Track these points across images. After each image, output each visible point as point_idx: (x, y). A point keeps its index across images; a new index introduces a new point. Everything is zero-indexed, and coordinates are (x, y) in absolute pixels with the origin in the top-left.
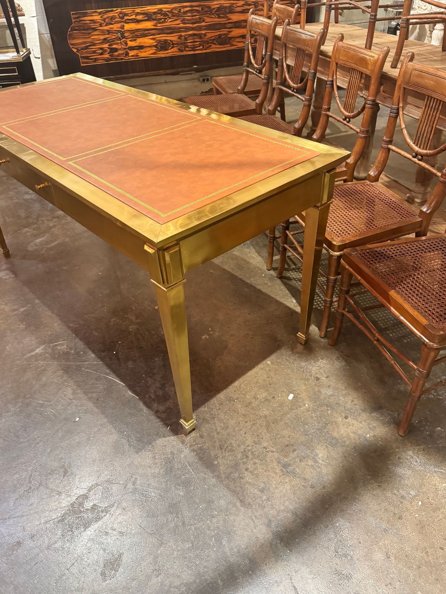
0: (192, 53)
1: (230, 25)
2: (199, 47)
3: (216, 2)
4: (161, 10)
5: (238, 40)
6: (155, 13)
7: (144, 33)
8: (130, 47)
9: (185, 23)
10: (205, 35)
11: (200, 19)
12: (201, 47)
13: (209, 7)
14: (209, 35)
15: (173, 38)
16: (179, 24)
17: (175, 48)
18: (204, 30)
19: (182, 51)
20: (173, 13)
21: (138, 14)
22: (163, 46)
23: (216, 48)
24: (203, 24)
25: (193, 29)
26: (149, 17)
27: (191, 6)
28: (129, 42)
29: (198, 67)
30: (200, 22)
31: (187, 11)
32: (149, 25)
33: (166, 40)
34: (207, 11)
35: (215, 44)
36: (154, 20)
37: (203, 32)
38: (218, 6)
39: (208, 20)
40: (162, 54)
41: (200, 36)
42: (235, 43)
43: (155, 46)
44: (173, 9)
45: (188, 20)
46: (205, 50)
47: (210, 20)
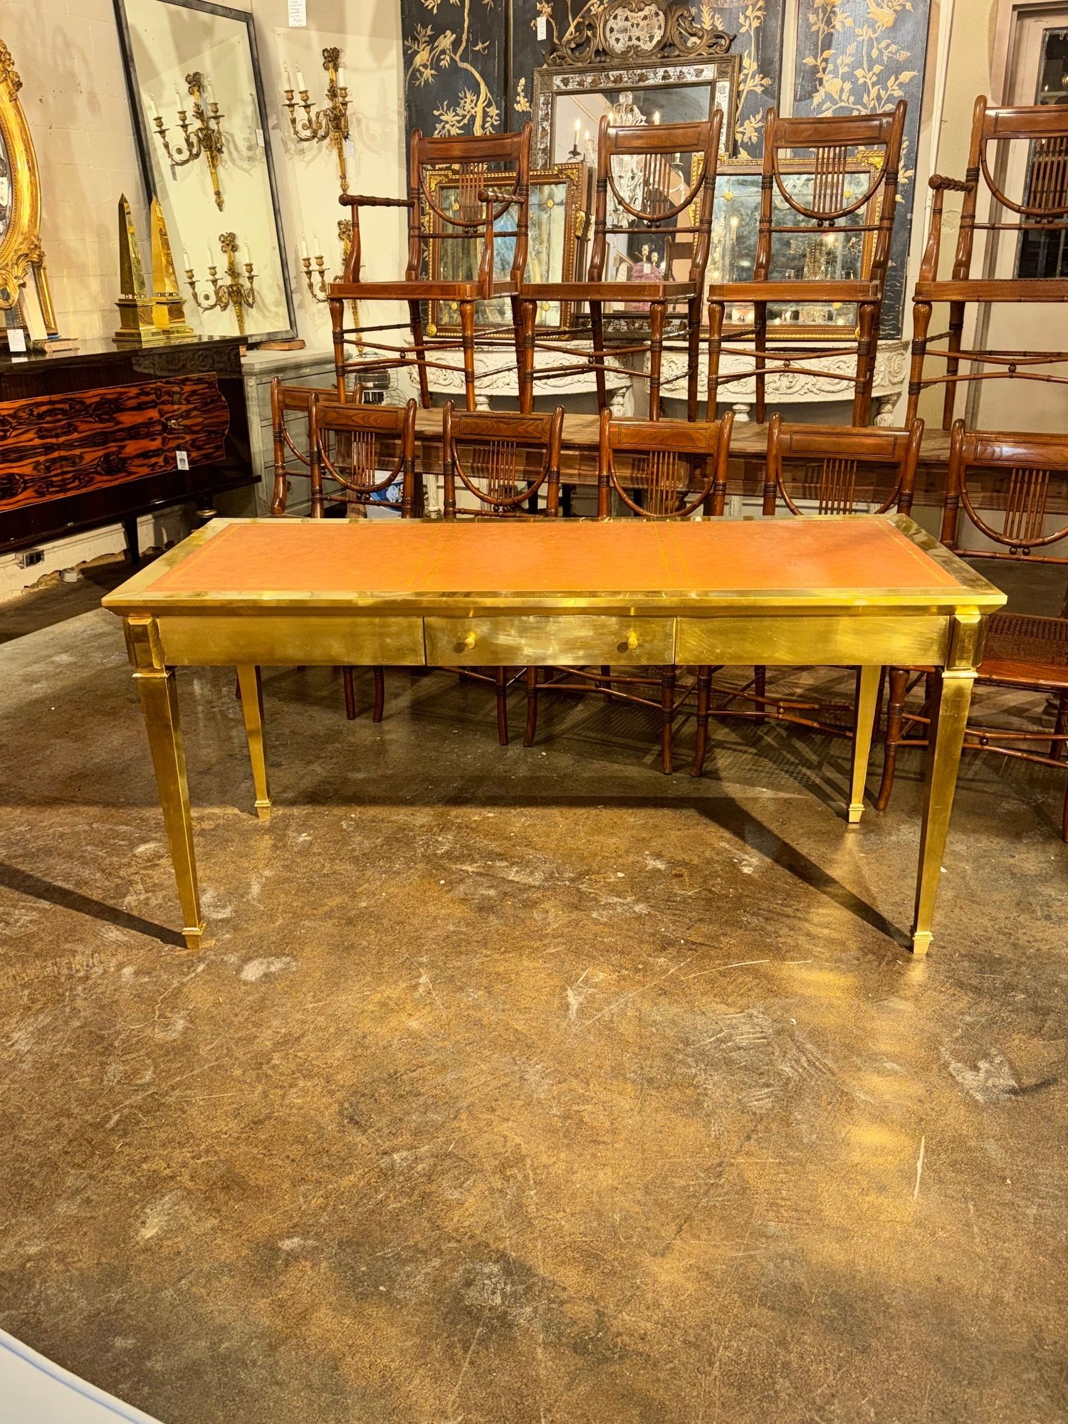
0: (61, 496)
1: (122, 435)
2: (73, 482)
3: (93, 392)
5: (137, 462)
9: (43, 437)
10: (81, 457)
11: (69, 425)
12: (77, 483)
13: (82, 402)
14: (88, 458)
15: (24, 469)
16: (32, 440)
17: (30, 490)
18: (76, 447)
19: (42, 494)
20: (20, 418)
22: (6, 488)
23: (103, 482)
24: (75, 435)
25: (59, 447)
27: (51, 402)
29: (77, 524)
30: (69, 433)
31: (44, 413)
33: (10, 475)
34: (80, 411)
35: (101, 474)
37: (77, 452)
38: (97, 399)
39: (82, 427)
40: (5, 506)
41: (72, 461)
42: (134, 469)
44: (18, 410)
45: (49, 430)
46: (85, 487)
47: (87, 428)
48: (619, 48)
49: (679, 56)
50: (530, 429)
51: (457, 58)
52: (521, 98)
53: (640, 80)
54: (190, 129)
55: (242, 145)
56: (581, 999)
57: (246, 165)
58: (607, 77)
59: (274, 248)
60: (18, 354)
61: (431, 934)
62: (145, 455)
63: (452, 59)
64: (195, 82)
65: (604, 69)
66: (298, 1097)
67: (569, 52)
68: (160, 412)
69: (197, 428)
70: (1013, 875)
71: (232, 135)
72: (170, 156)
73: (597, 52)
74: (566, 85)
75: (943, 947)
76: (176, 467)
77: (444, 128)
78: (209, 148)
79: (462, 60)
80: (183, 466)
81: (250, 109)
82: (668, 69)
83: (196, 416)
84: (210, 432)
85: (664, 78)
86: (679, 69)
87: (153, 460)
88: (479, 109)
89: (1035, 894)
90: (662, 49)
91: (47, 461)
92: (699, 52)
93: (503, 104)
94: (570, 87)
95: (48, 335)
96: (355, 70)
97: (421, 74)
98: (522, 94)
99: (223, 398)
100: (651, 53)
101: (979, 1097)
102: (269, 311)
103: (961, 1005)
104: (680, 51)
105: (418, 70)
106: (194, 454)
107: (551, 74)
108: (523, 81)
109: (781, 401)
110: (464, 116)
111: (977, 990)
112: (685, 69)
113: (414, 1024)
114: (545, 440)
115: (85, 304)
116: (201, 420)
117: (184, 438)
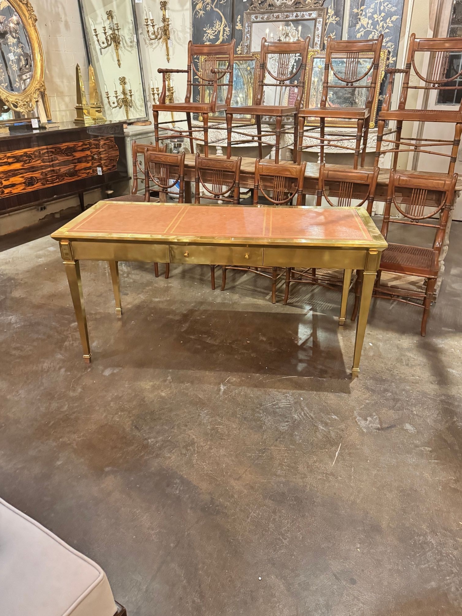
0: (51, 185)
1: (75, 161)
2: (56, 180)
3: (64, 144)
4: (26, 153)
5: (81, 172)
6: (21, 156)
7: (14, 173)
8: (5, 186)
9: (44, 162)
10: (59, 170)
11: (55, 157)
12: (58, 180)
13: (59, 148)
14: (62, 170)
15: (37, 175)
16: (40, 163)
17: (39, 183)
18: (58, 166)
19: (45, 185)
20: (35, 155)
21: (9, 157)
22: (30, 182)
23: (68, 180)
24: (57, 162)
25: (50, 166)
26: (18, 159)
27: (47, 149)
28: (3, 182)
29: (58, 196)
30: (54, 161)
31: (45, 153)
32: (18, 166)
33: (32, 177)
34: (59, 152)
35: (67, 177)
36: (21, 161)
38: (66, 147)
39: (60, 158)
40: (30, 189)
41: (55, 172)
42: (80, 175)
43: (24, 183)
44: (35, 151)
45: (46, 159)
46: (61, 182)
47: (61, 158)
48: (278, 3)
49: (302, 7)
50: (228, 165)
51: (213, 7)
52: (239, 24)
53: (286, 17)
54: (107, 34)
55: (128, 41)
56: (225, 387)
57: (129, 49)
58: (273, 16)
59: (140, 84)
60: (36, 129)
62: (85, 169)
63: (211, 7)
64: (110, 14)
65: (272, 12)
66: (118, 418)
67: (258, 5)
68: (91, 152)
69: (106, 158)
70: (398, 348)
71: (124, 37)
72: (100, 45)
73: (270, 5)
74: (256, 19)
75: (364, 374)
76: (97, 174)
77: (207, 35)
78: (115, 42)
79: (215, 7)
80: (100, 173)
81: (131, 26)
82: (298, 13)
83: (105, 153)
84: (111, 160)
85: (296, 16)
86: (302, 13)
87: (88, 171)
88: (222, 28)
89: (404, 356)
90: (296, 4)
91: (46, 171)
92: (311, 6)
93: (231, 26)
94: (258, 20)
95: (48, 120)
96: (173, 11)
97: (199, 13)
98: (239, 22)
99: (116, 146)
100: (291, 6)
101: (365, 430)
102: (138, 109)
103: (366, 396)
104: (303, 5)
105: (198, 11)
106: (104, 169)
107: (250, 14)
108: (239, 17)
109: (338, 152)
110: (216, 31)
111: (373, 391)
112: (305, 13)
113: (163, 394)
114: (234, 170)
115: (63, 107)
116: (107, 155)
117: (100, 162)
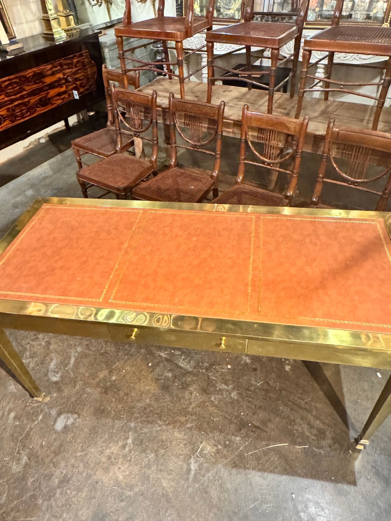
0: (22, 120)
1: (47, 88)
2: (27, 113)
3: (29, 71)
5: (56, 98)
9: (9, 96)
10: (29, 102)
11: (20, 88)
12: (29, 113)
13: (25, 77)
14: (32, 101)
15: (3, 112)
16: (4, 99)
17: (7, 121)
18: (26, 98)
19: (13, 122)
23: (41, 111)
24: (24, 93)
25: (18, 99)
27: (9, 80)
29: (32, 131)
30: (21, 92)
31: (7, 85)
34: (24, 81)
35: (39, 107)
37: (26, 100)
38: (32, 74)
39: (27, 88)
41: (24, 104)
42: (54, 102)
45: (11, 92)
46: (33, 114)
47: (28, 88)
56: (196, 466)
61: (139, 405)
62: (59, 94)
68: (63, 74)
69: (82, 78)
76: (74, 97)
80: (77, 97)
83: (80, 73)
84: (88, 78)
87: (63, 96)
91: (12, 107)
95: (10, 39)
99: (93, 62)
106: (82, 90)
115: (30, 17)
116: (83, 74)
117: (75, 84)
